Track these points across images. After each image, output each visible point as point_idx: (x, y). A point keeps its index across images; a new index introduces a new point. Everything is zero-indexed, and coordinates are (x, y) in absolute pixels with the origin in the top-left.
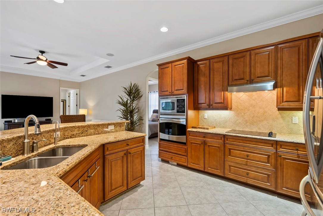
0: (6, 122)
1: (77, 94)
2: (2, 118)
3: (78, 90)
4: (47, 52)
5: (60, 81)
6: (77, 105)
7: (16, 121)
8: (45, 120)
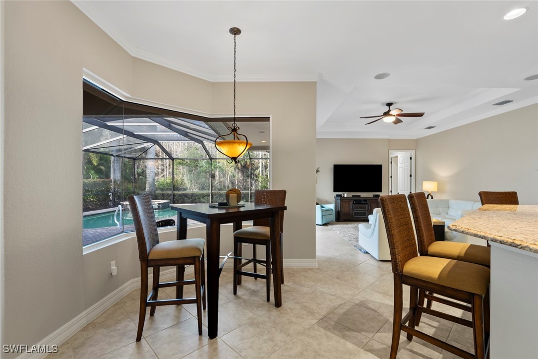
0: (337, 196)
1: (411, 158)
2: (334, 191)
3: (413, 153)
4: (395, 103)
5: (389, 140)
6: (411, 176)
7: (346, 196)
8: (372, 196)
